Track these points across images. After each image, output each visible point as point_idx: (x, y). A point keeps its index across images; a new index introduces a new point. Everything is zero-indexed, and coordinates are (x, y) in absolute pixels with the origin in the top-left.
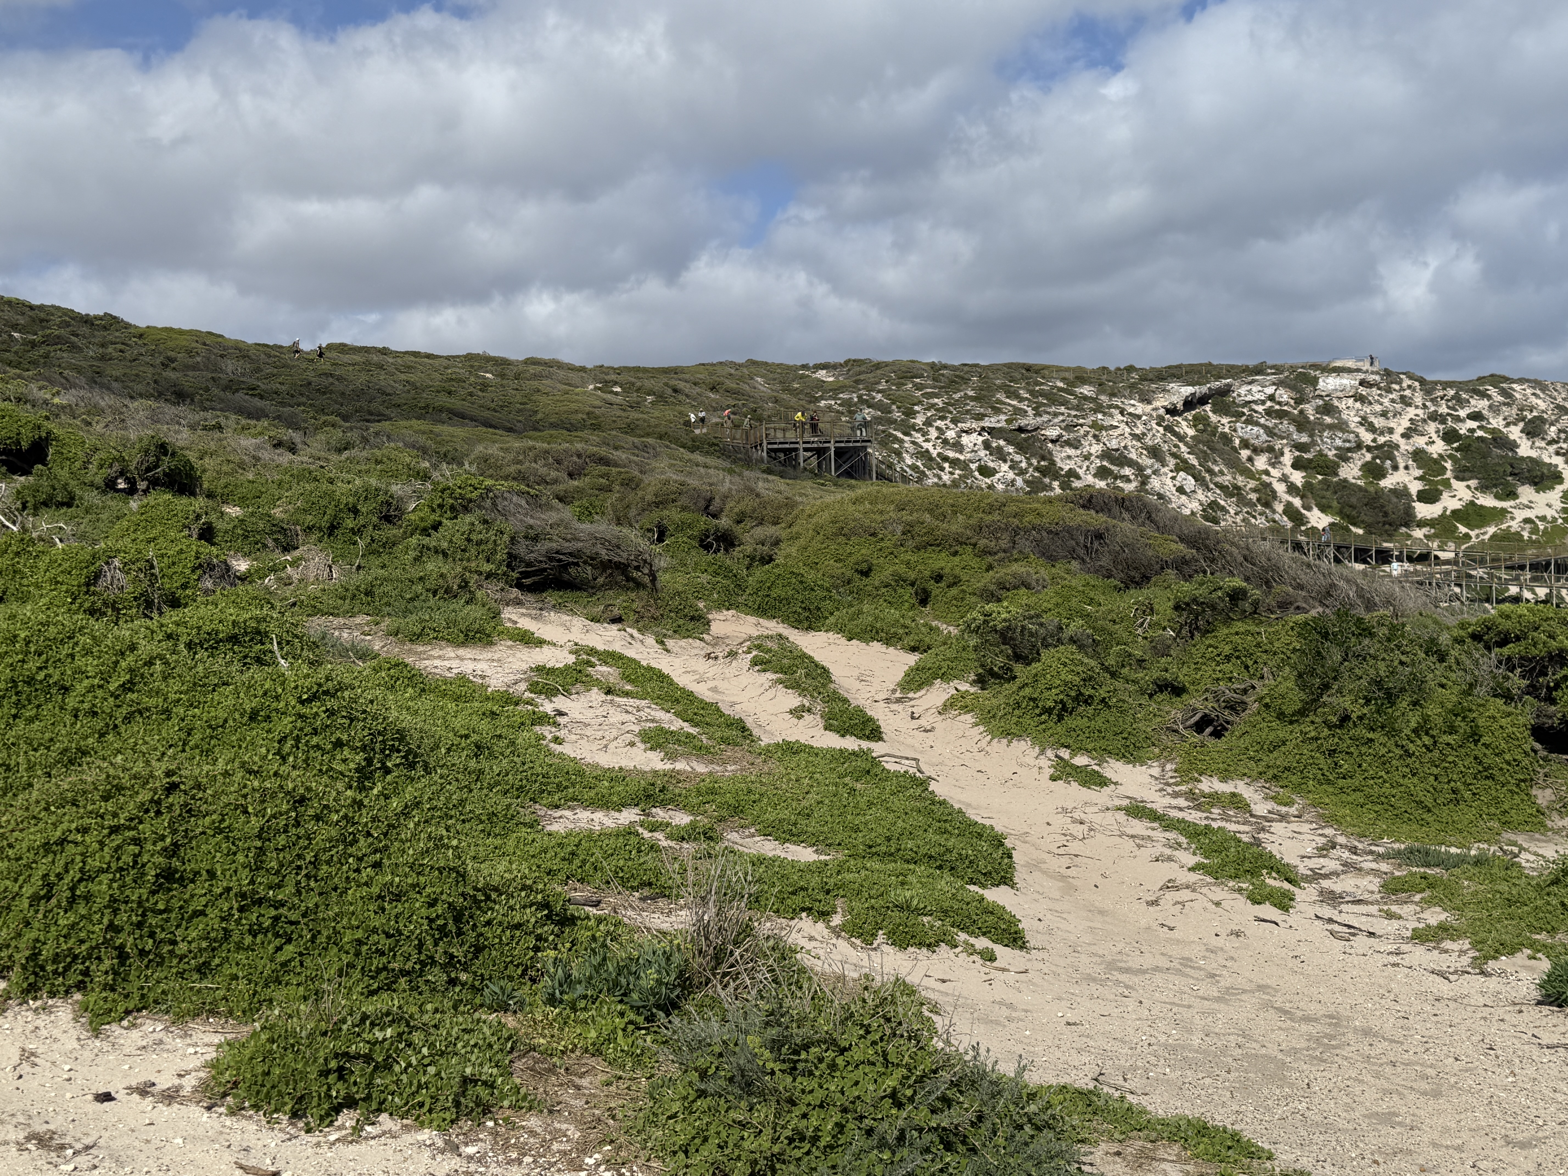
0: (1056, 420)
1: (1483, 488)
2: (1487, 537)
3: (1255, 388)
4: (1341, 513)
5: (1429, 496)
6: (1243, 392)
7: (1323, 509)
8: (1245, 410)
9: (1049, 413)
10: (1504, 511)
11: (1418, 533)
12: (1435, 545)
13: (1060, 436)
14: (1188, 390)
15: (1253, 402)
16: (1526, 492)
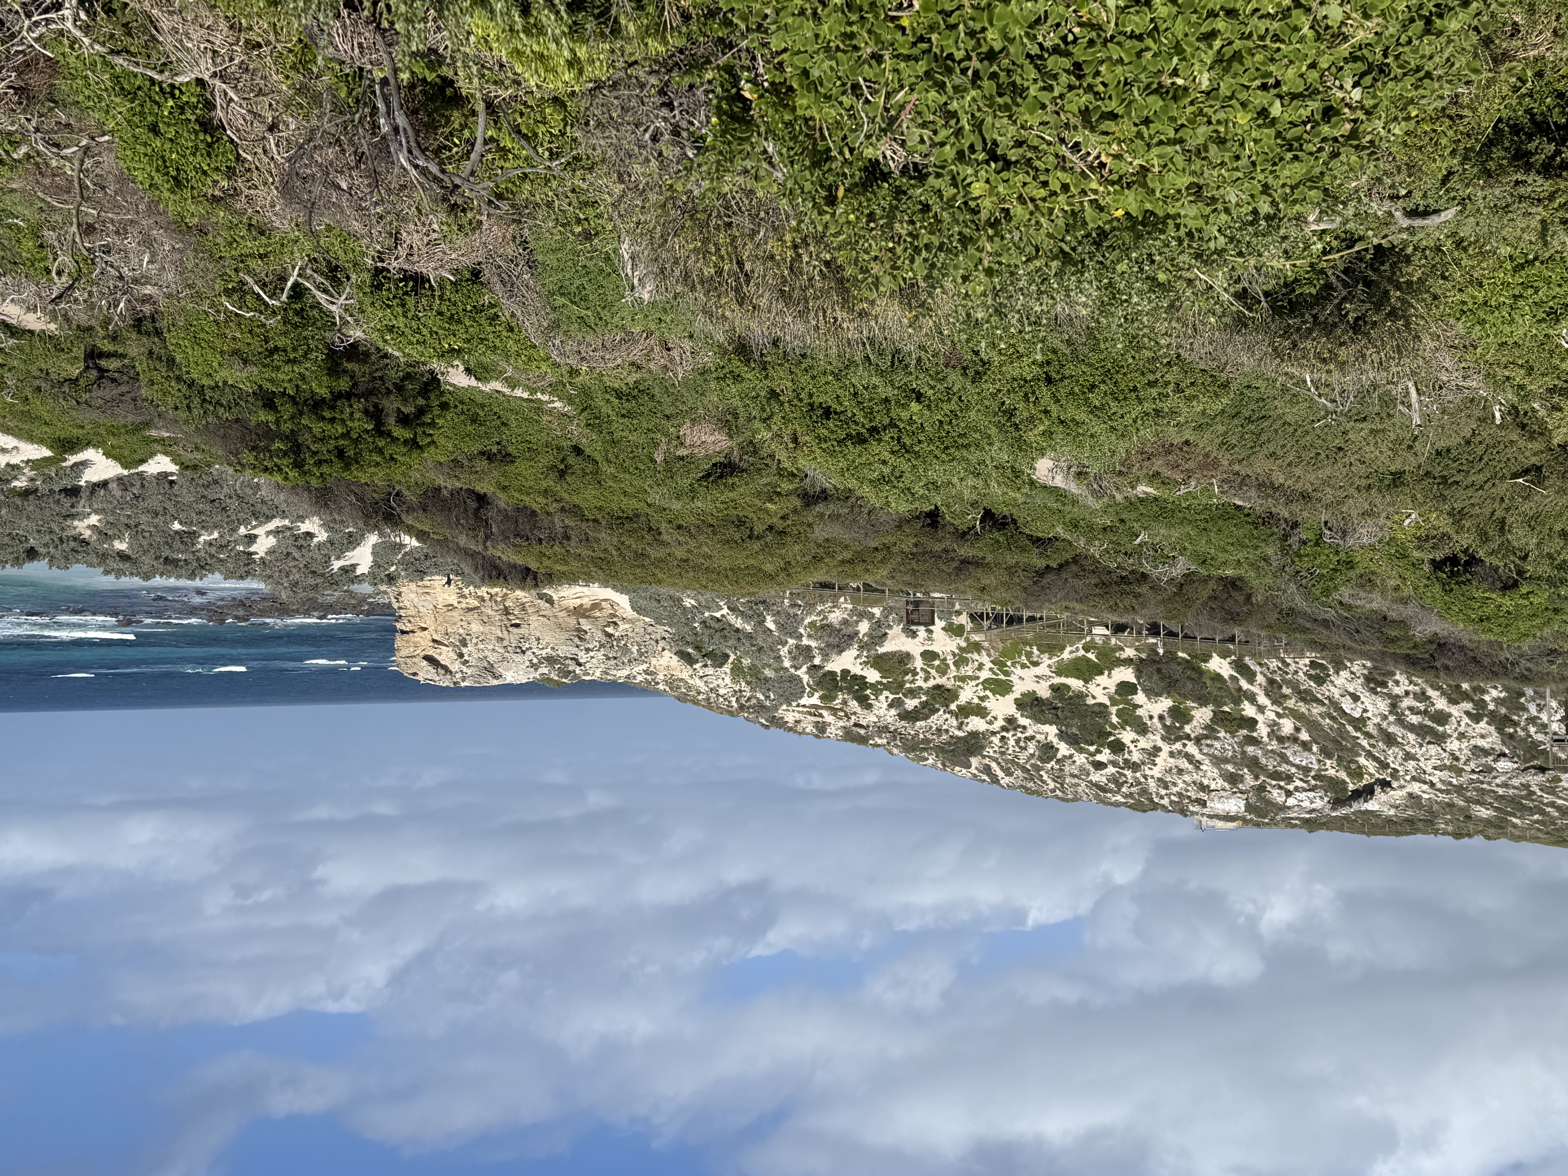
0: (1503, 779)
1: (1081, 696)
2: (1068, 649)
3: (1306, 804)
4: (1201, 672)
5: (1126, 689)
6: (1318, 802)
7: (1218, 677)
8: (1313, 782)
9: (1515, 788)
10: (1059, 673)
11: (1130, 652)
12: (1113, 641)
13: (1495, 761)
14: (1372, 805)
15: (1305, 790)
16: (1044, 691)
